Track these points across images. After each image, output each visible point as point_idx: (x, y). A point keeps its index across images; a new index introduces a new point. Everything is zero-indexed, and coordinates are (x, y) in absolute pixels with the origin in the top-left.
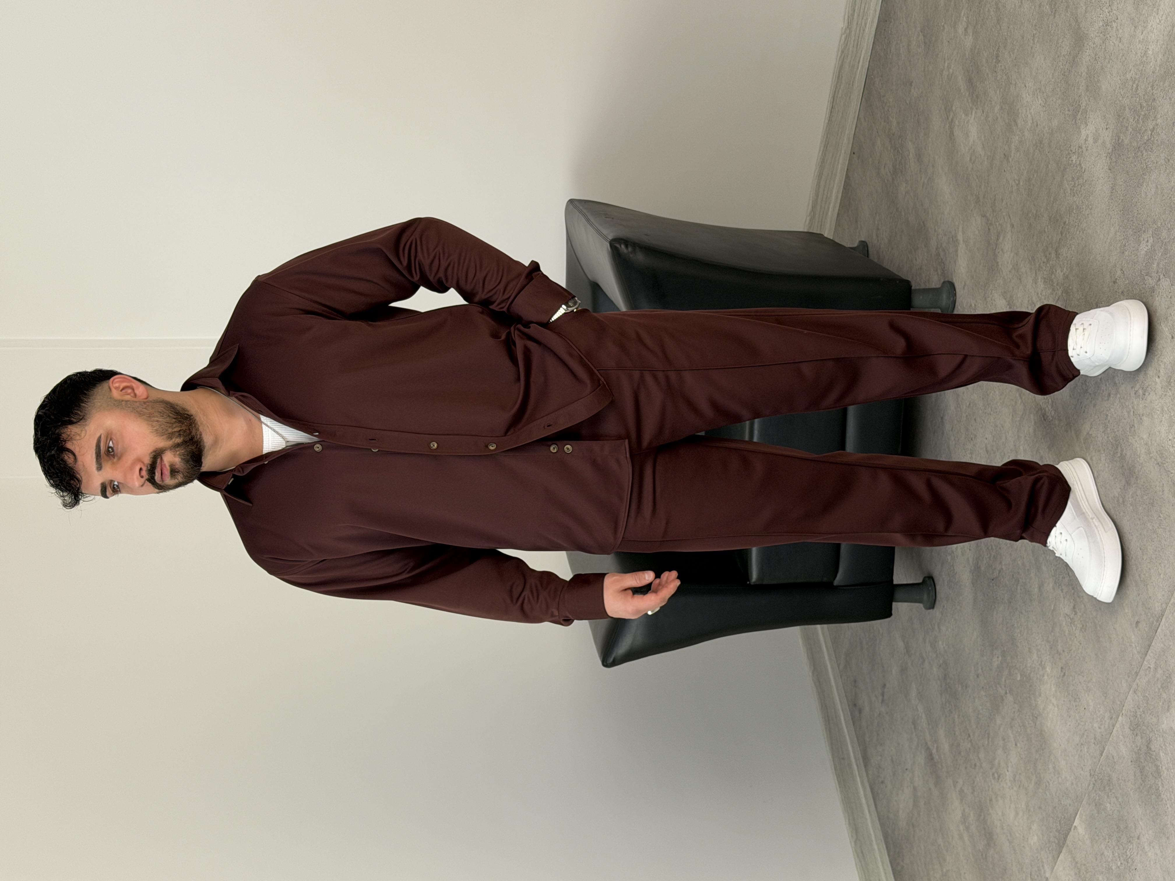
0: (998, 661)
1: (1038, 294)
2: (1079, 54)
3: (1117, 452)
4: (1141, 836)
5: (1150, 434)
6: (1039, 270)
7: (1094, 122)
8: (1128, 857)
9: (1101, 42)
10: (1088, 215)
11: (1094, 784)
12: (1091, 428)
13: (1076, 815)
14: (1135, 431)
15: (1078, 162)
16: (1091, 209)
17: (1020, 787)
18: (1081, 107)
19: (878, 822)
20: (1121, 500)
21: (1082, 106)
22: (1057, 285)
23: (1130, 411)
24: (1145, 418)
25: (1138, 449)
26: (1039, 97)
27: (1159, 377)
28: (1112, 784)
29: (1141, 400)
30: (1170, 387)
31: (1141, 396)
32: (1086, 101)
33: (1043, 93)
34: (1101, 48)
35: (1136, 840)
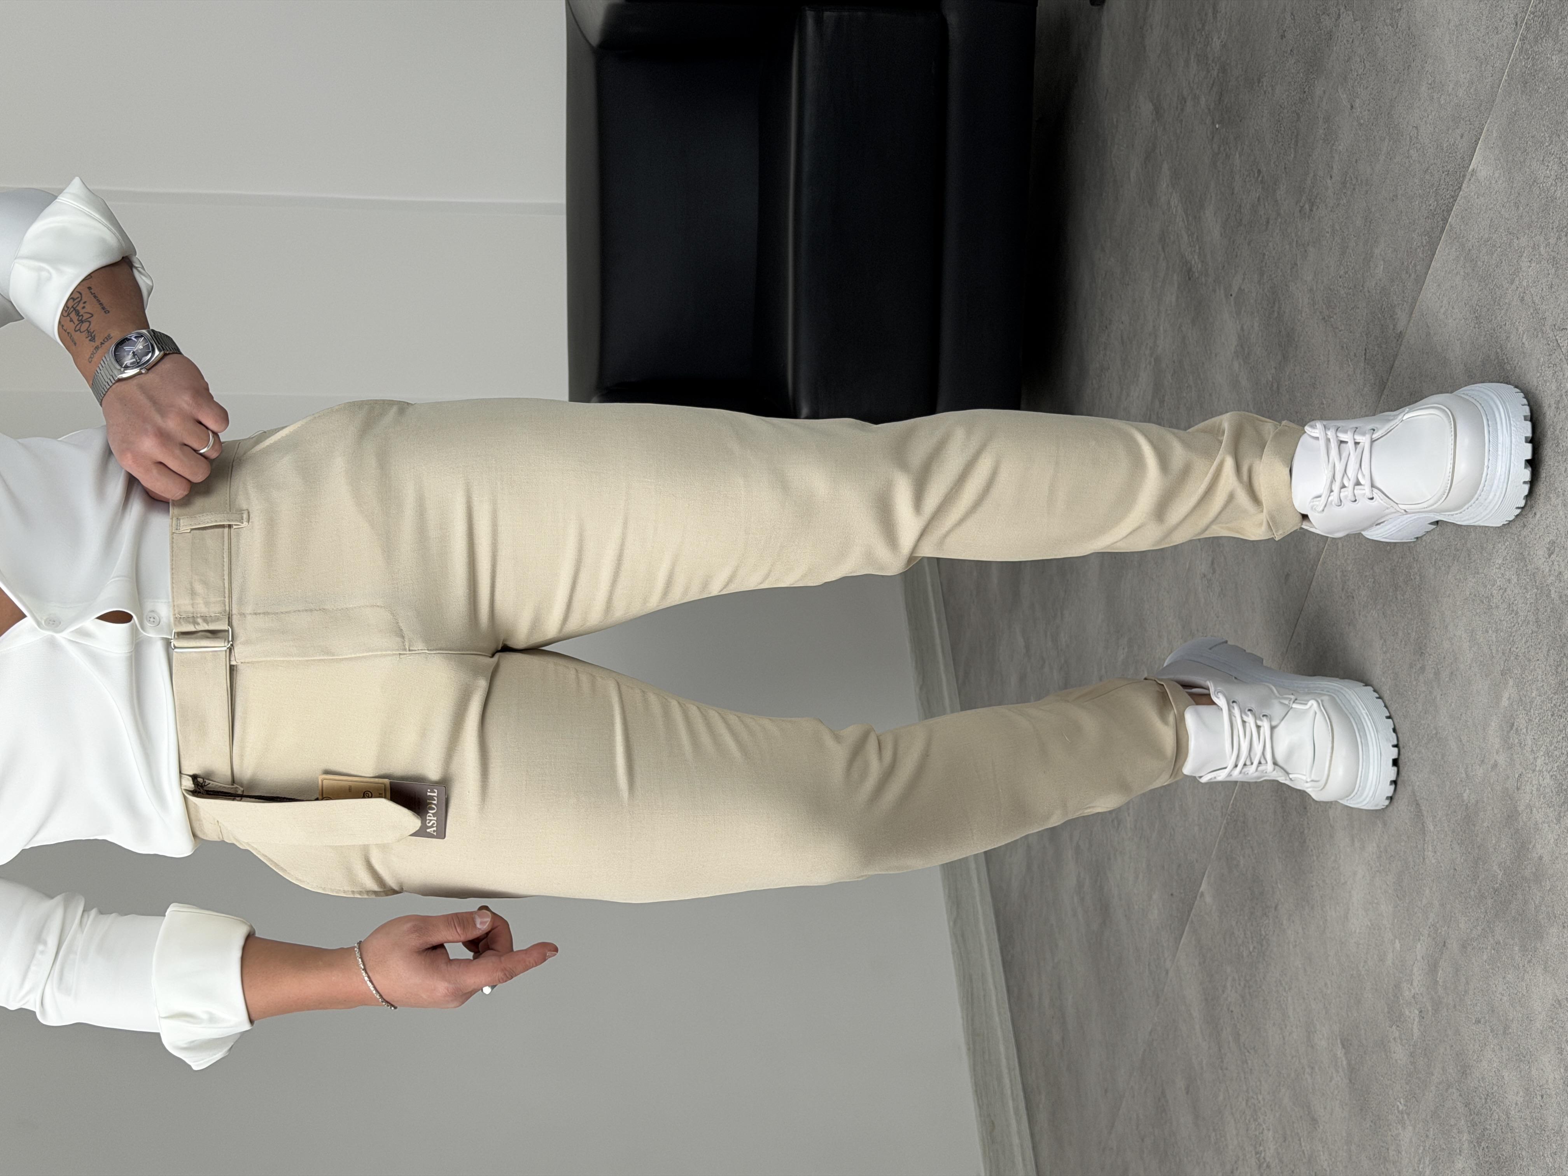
0: (1123, 654)
1: (1189, 83)
3: (1273, 311)
4: (1280, 907)
5: (1315, 273)
6: (1192, 43)
8: (1262, 937)
11: (1226, 828)
12: (1244, 279)
13: (1203, 876)
14: (1296, 272)
17: (1141, 837)
19: (988, 894)
20: (1275, 386)
22: (1213, 61)
23: (1293, 240)
24: (1311, 250)
25: (1300, 300)
27: (1331, 177)
28: (1247, 827)
29: (1307, 219)
30: (1344, 191)
31: (1307, 213)
35: (1273, 911)
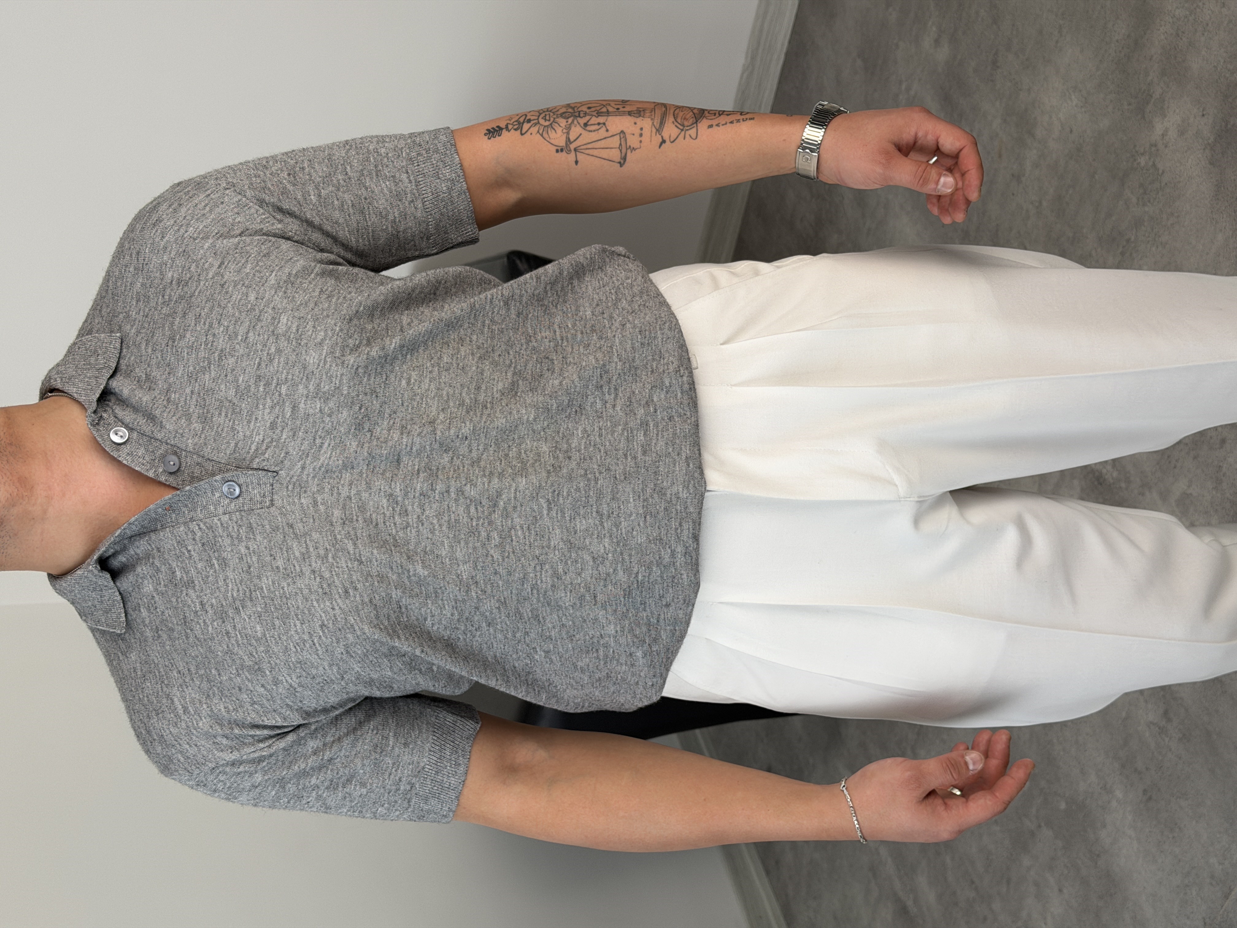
2: (1145, 34)
7: (1177, 111)
9: (1188, 13)
10: (1172, 225)
15: (1151, 163)
16: (1178, 216)
18: (1152, 97)
21: (1154, 95)
26: (1073, 97)
32: (1162, 88)
33: (1080, 91)
34: (1188, 20)
